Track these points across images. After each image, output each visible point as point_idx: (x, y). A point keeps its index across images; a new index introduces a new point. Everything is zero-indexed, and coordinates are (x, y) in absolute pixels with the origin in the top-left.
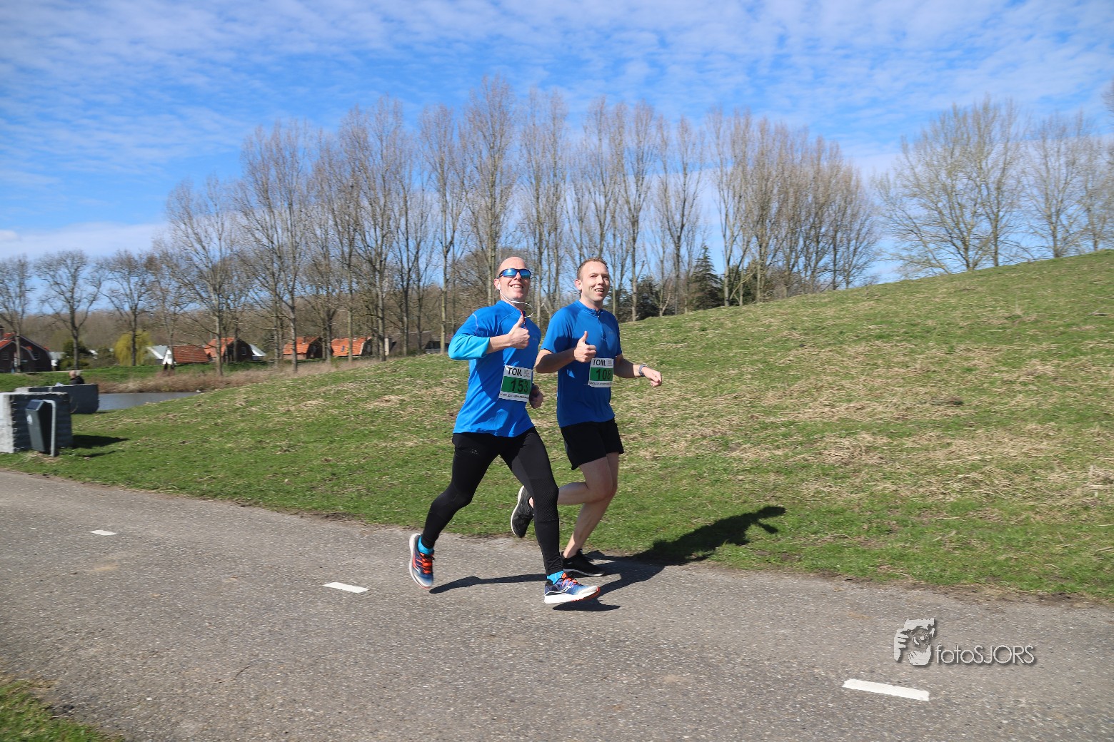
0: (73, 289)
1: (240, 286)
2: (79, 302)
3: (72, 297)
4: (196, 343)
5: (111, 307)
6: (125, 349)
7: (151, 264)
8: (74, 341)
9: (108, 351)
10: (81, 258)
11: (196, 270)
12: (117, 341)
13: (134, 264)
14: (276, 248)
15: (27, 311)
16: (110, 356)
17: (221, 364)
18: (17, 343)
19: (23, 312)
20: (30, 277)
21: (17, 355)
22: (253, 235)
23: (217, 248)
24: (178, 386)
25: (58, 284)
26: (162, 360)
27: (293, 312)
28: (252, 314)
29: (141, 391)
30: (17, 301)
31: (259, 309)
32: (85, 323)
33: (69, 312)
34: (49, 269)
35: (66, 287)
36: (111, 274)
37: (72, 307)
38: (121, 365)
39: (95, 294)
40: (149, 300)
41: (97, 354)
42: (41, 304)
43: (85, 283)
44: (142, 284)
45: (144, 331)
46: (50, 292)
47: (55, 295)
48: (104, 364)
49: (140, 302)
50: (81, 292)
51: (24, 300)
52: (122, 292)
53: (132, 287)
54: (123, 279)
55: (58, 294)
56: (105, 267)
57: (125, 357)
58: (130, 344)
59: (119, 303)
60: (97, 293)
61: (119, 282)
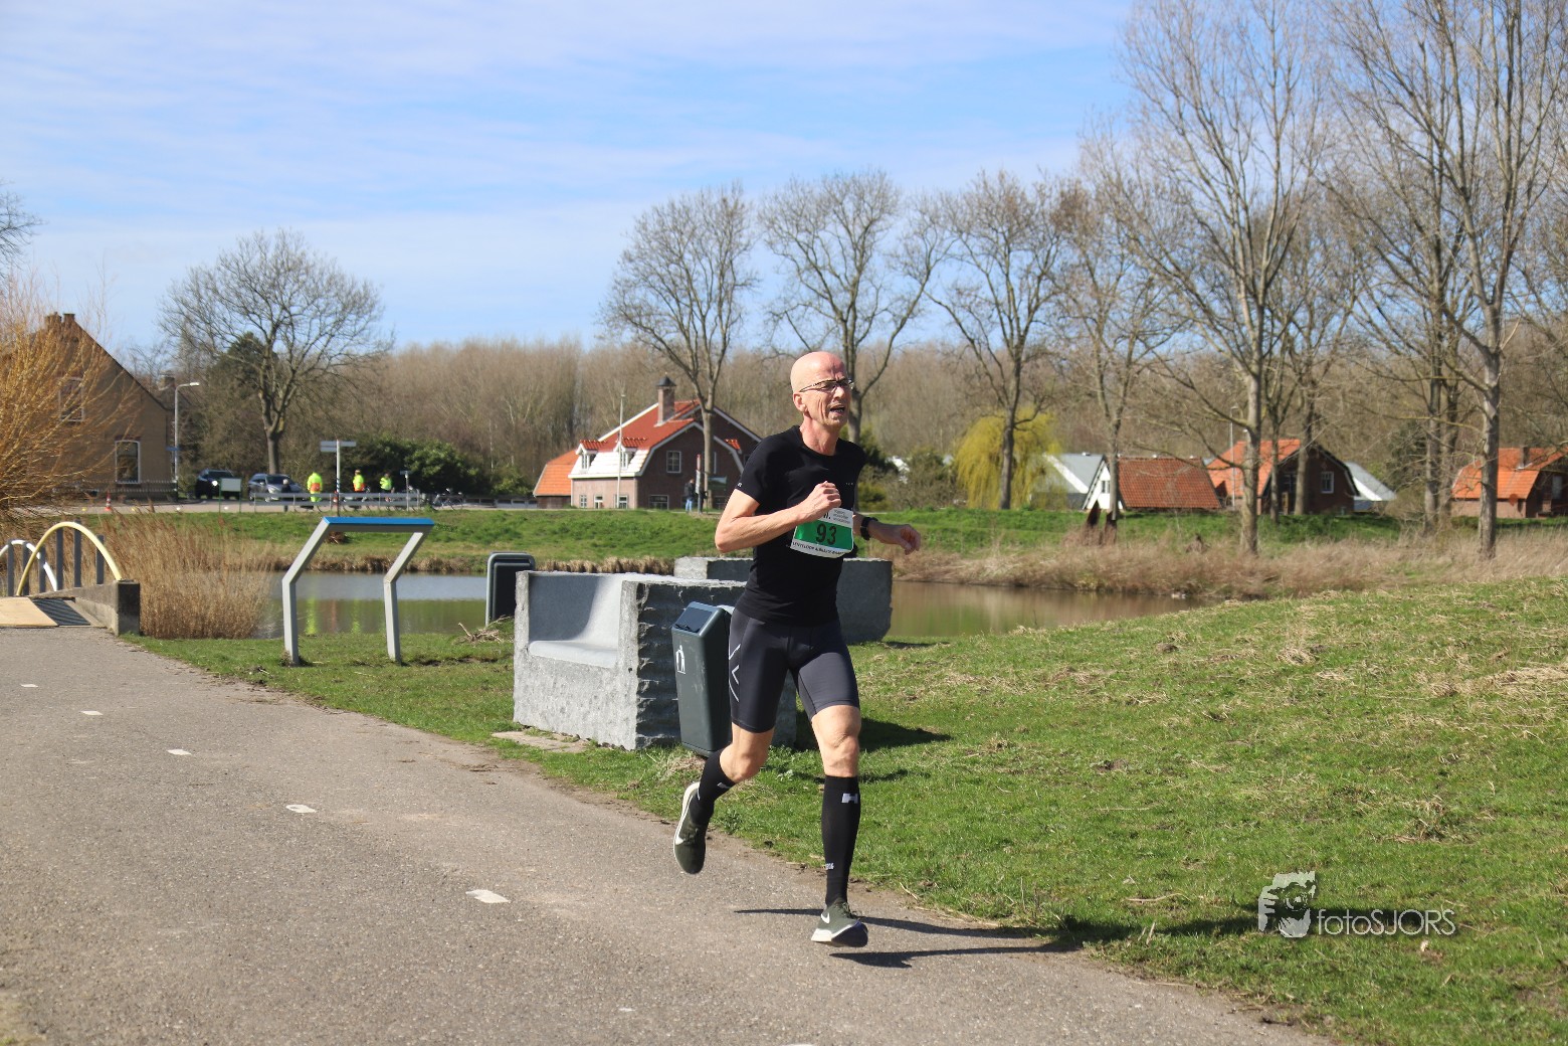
0: (856, 284)
1: (1329, 283)
2: (870, 320)
3: (852, 306)
4: (1186, 450)
5: (954, 338)
6: (984, 459)
7: (1070, 212)
9: (940, 462)
10: (882, 196)
11: (1198, 230)
12: (964, 434)
13: (1024, 213)
14: (1454, 164)
15: (734, 342)
16: (941, 478)
17: (1255, 517)
18: (706, 429)
19: (725, 345)
20: (746, 248)
21: (705, 461)
22: (1382, 122)
23: (1267, 166)
24: (1127, 575)
25: (816, 267)
26: (1086, 495)
27: (1495, 369)
28: (1359, 371)
29: (1018, 586)
30: (711, 315)
31: (1382, 353)
32: (881, 379)
33: (842, 349)
34: (797, 226)
35: (838, 277)
36: (959, 243)
37: (850, 333)
38: (971, 504)
39: (913, 299)
40: (1061, 321)
41: (907, 469)
42: (771, 323)
43: (890, 267)
44: (1043, 273)
45: (1039, 409)
46: (795, 289)
47: (807, 299)
48: (924, 499)
49: (1033, 324)
50: (878, 290)
51: (730, 311)
52: (986, 293)
53: (1015, 281)
54: (991, 258)
55: (815, 295)
56: (945, 222)
57: (983, 482)
58: (998, 443)
59: (976, 327)
60: (919, 297)
61: (979, 266)
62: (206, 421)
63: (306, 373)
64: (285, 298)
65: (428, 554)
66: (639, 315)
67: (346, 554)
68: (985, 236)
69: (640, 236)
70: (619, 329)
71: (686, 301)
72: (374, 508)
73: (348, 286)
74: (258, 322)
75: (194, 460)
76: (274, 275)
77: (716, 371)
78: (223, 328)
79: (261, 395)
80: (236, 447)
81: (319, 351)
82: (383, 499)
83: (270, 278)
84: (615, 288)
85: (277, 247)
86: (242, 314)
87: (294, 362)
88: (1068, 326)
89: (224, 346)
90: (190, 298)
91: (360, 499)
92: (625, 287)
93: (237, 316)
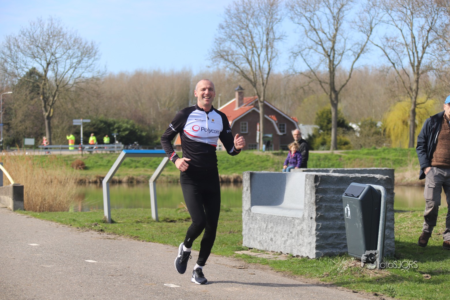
0: (335, 36)
2: (342, 55)
3: (333, 49)
5: (385, 62)
6: (400, 123)
8: (333, 109)
9: (375, 125)
12: (389, 111)
16: (378, 133)
18: (260, 111)
19: (270, 69)
20: (280, 20)
21: (260, 127)
25: (315, 29)
30: (263, 54)
32: (348, 83)
33: (328, 69)
34: (305, 9)
35: (325, 34)
36: (387, 15)
37: (332, 62)
38: (394, 146)
39: (364, 44)
40: (440, 53)
41: (359, 129)
42: (292, 58)
43: (352, 28)
44: (431, 28)
45: (429, 97)
46: (305, 40)
47: (310, 45)
48: (369, 143)
49: (425, 55)
50: (345, 40)
51: (272, 52)
52: (401, 39)
53: (416, 33)
54: (403, 22)
55: (314, 43)
56: (380, 5)
57: (400, 135)
58: (407, 115)
59: (396, 57)
60: (367, 42)
61: (397, 26)
62: (13, 111)
63: (64, 86)
64: (53, 50)
65: (127, 174)
66: (227, 55)
67: (87, 175)
68: (400, 11)
69: (227, 16)
70: (218, 62)
71: (250, 48)
72: (99, 152)
73: (83, 44)
74: (40, 62)
75: (8, 131)
76: (47, 39)
77: (265, 82)
78: (23, 65)
79: (41, 98)
80: (28, 123)
81: (69, 76)
82: (104, 148)
83: (46, 40)
84: (215, 42)
85: (48, 25)
86: (32, 58)
87: (58, 81)
88: (444, 55)
89: (23, 73)
90: (6, 50)
91: (92, 148)
92: (220, 41)
93: (29, 59)
